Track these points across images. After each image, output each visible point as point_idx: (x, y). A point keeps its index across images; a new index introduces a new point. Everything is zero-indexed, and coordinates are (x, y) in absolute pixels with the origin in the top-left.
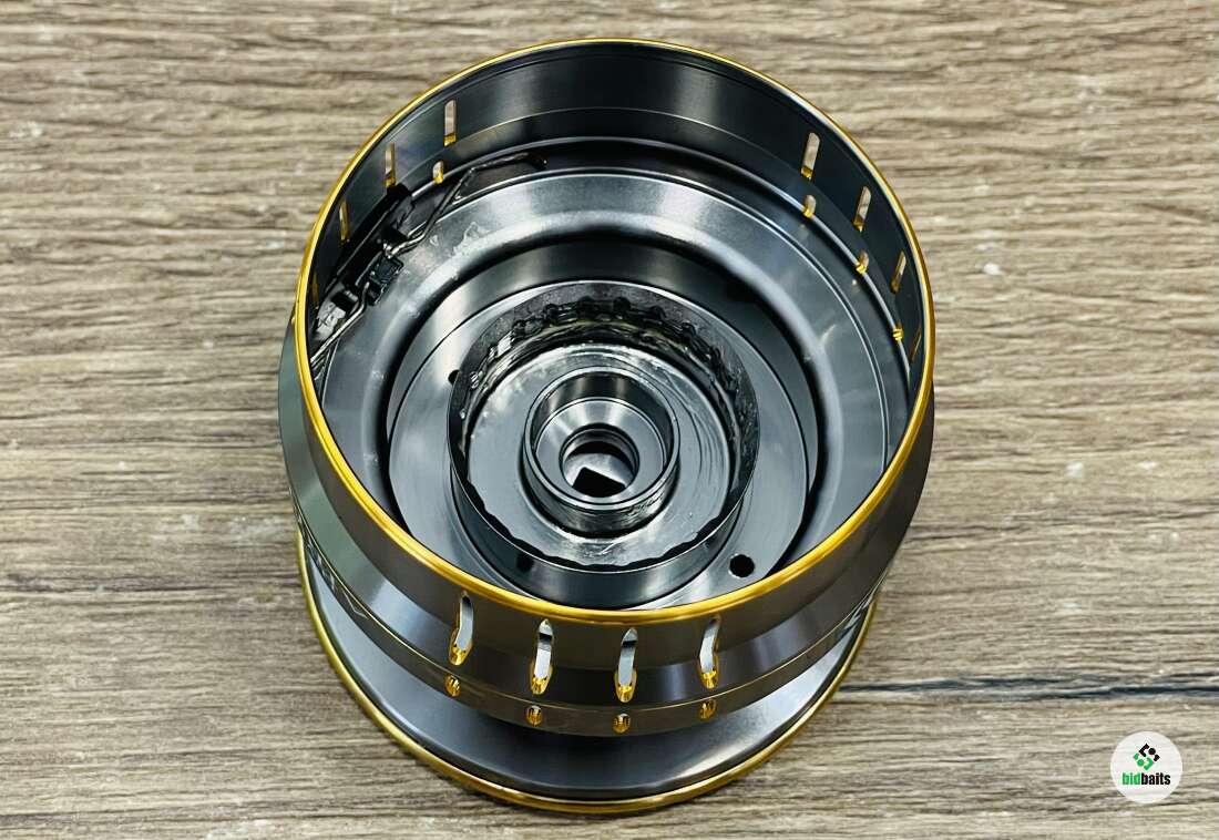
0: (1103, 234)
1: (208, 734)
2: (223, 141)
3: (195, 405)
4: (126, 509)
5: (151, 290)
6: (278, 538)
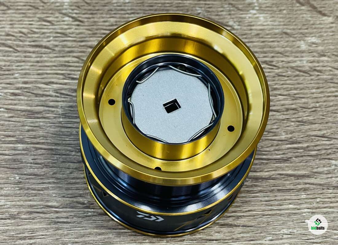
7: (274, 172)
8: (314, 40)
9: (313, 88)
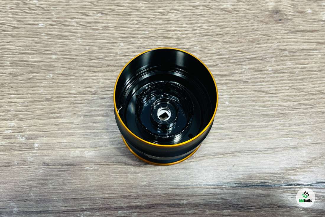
0: (247, 96)
1: (79, 194)
2: (86, 78)
3: (79, 129)
4: (65, 149)
5: (72, 107)
6: (93, 155)
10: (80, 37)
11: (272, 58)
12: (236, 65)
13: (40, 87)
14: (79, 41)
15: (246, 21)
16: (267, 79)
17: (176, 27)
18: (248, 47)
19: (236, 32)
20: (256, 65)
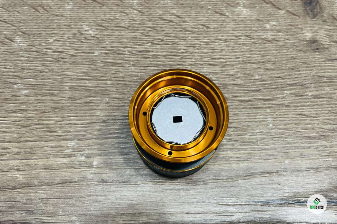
7: (251, 98)
8: (274, 23)
9: (273, 50)
10: (133, 65)
11: (311, 84)
12: (278, 91)
13: (97, 110)
14: (132, 68)
15: (285, 50)
16: (307, 103)
17: (220, 55)
18: (289, 73)
19: (276, 60)
20: (297, 91)
